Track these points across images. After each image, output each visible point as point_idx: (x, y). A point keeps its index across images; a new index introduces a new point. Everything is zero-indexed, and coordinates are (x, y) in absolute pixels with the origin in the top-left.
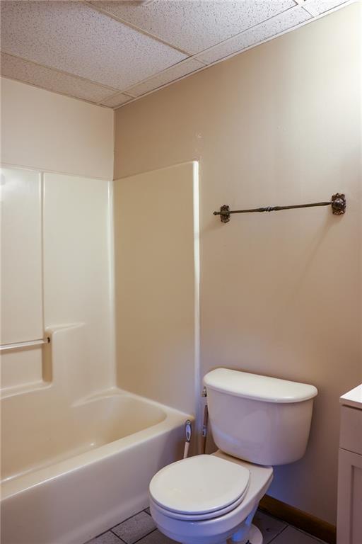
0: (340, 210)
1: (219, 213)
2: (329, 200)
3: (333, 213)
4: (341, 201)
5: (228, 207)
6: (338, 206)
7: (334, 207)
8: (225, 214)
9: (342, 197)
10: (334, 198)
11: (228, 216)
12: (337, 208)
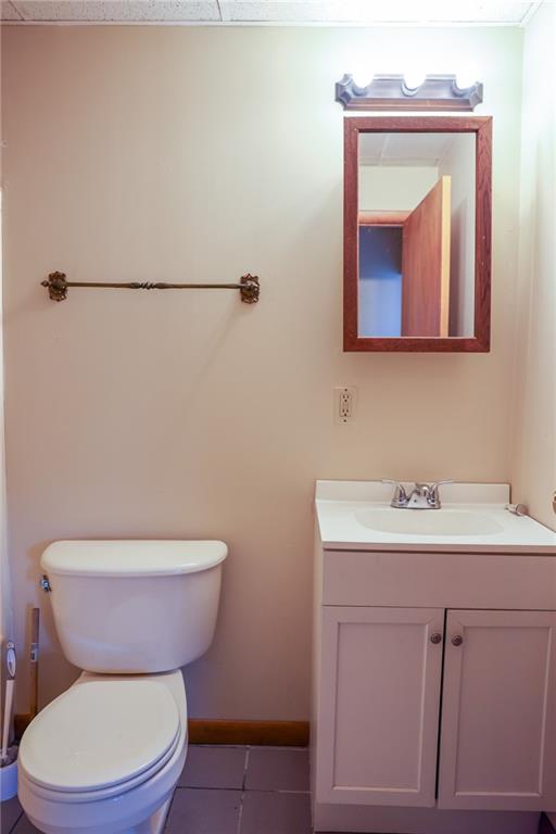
0: (251, 297)
1: (47, 284)
2: (237, 282)
3: (243, 300)
4: (254, 284)
5: (64, 275)
6: (248, 291)
7: (244, 291)
8: (57, 286)
9: (255, 279)
10: (244, 280)
11: (64, 291)
12: (248, 293)
